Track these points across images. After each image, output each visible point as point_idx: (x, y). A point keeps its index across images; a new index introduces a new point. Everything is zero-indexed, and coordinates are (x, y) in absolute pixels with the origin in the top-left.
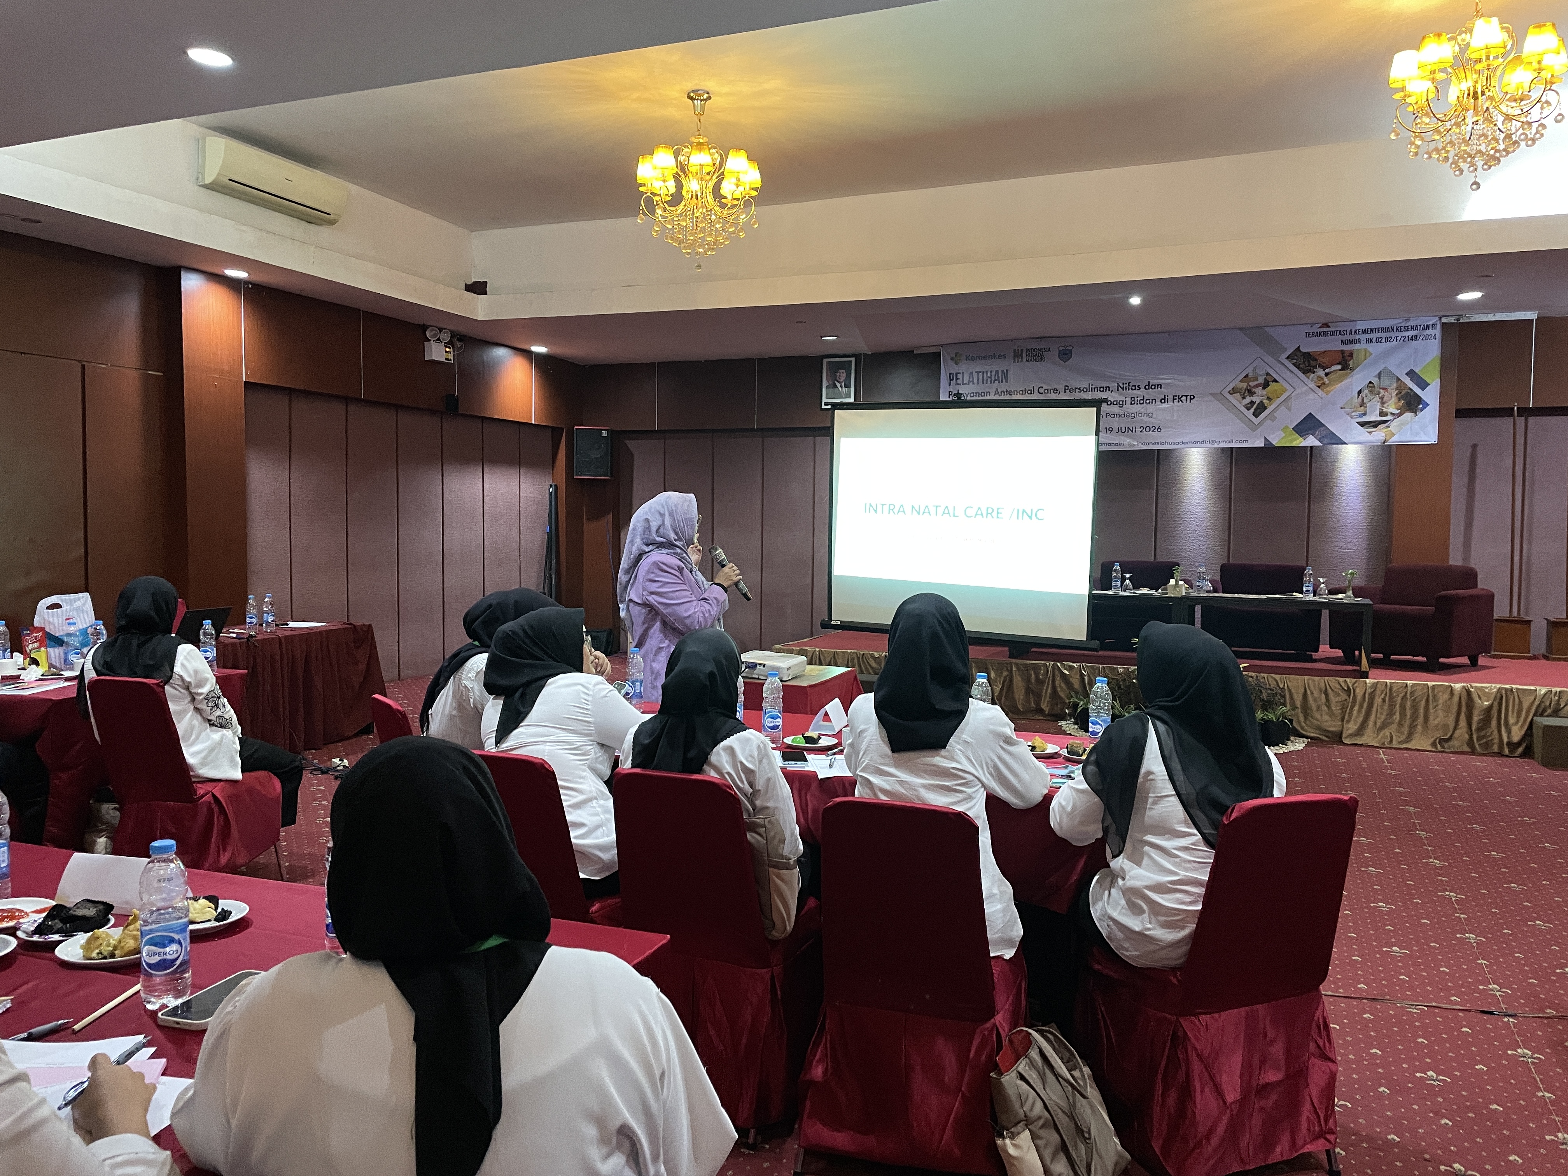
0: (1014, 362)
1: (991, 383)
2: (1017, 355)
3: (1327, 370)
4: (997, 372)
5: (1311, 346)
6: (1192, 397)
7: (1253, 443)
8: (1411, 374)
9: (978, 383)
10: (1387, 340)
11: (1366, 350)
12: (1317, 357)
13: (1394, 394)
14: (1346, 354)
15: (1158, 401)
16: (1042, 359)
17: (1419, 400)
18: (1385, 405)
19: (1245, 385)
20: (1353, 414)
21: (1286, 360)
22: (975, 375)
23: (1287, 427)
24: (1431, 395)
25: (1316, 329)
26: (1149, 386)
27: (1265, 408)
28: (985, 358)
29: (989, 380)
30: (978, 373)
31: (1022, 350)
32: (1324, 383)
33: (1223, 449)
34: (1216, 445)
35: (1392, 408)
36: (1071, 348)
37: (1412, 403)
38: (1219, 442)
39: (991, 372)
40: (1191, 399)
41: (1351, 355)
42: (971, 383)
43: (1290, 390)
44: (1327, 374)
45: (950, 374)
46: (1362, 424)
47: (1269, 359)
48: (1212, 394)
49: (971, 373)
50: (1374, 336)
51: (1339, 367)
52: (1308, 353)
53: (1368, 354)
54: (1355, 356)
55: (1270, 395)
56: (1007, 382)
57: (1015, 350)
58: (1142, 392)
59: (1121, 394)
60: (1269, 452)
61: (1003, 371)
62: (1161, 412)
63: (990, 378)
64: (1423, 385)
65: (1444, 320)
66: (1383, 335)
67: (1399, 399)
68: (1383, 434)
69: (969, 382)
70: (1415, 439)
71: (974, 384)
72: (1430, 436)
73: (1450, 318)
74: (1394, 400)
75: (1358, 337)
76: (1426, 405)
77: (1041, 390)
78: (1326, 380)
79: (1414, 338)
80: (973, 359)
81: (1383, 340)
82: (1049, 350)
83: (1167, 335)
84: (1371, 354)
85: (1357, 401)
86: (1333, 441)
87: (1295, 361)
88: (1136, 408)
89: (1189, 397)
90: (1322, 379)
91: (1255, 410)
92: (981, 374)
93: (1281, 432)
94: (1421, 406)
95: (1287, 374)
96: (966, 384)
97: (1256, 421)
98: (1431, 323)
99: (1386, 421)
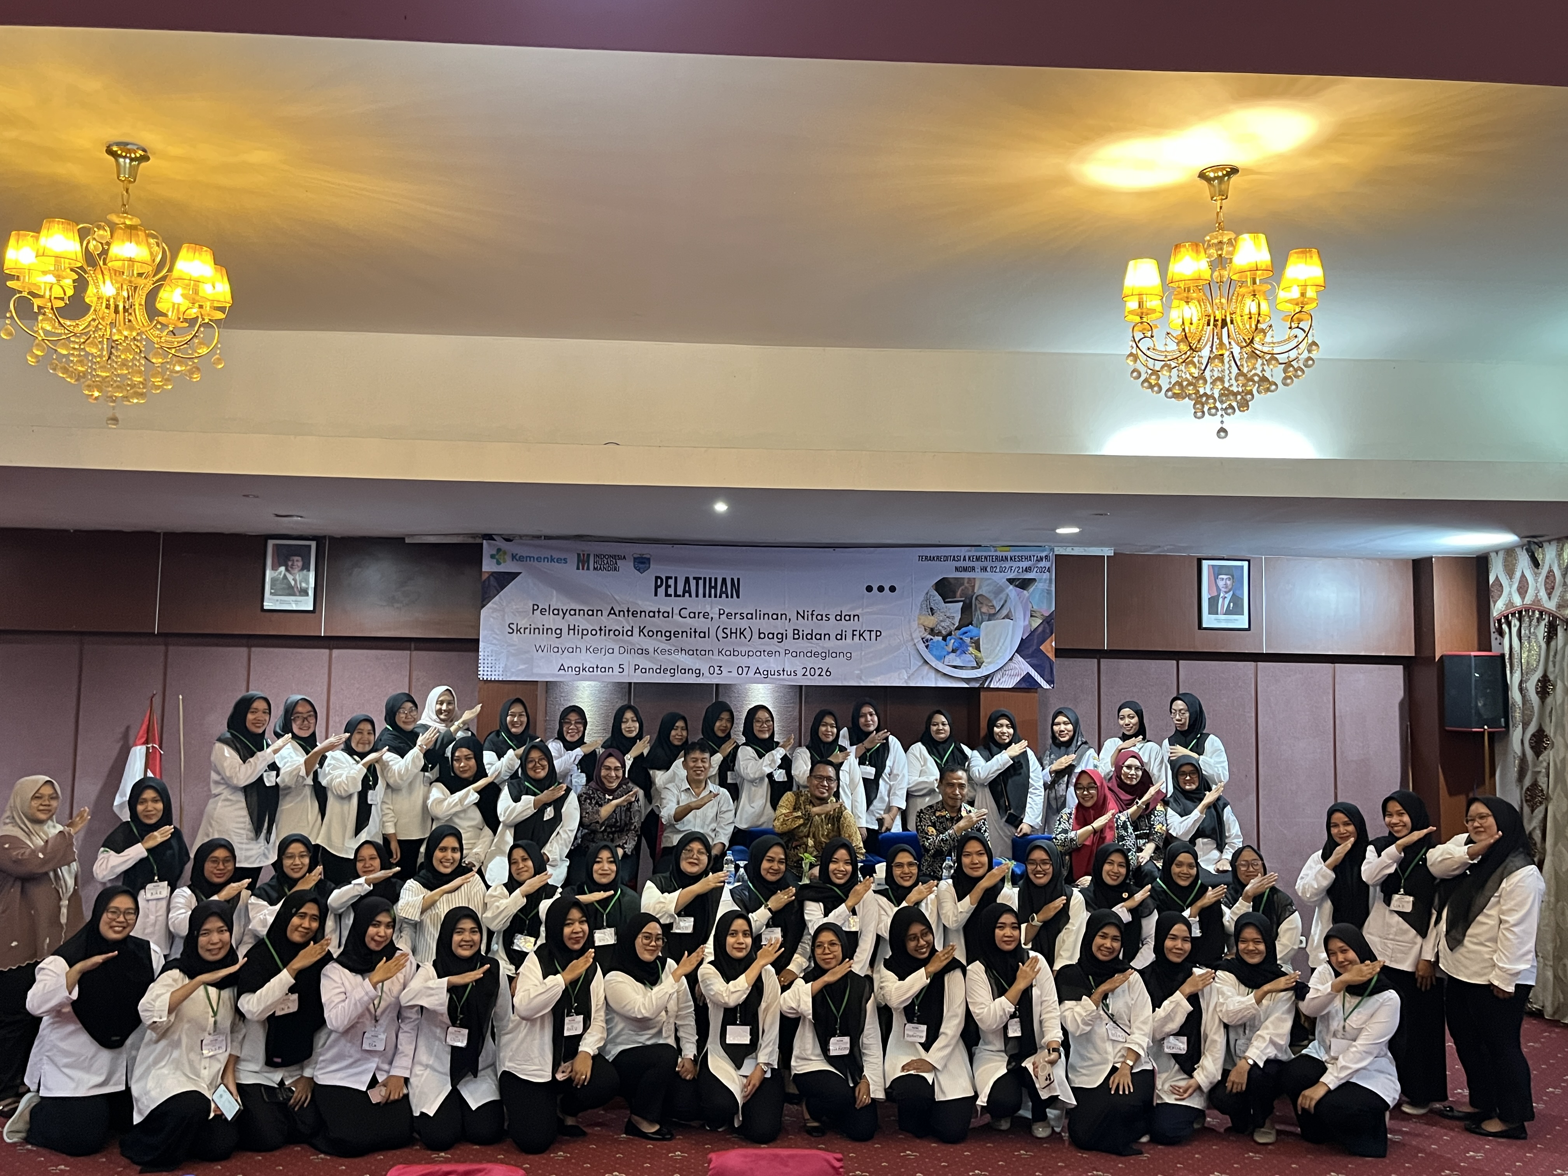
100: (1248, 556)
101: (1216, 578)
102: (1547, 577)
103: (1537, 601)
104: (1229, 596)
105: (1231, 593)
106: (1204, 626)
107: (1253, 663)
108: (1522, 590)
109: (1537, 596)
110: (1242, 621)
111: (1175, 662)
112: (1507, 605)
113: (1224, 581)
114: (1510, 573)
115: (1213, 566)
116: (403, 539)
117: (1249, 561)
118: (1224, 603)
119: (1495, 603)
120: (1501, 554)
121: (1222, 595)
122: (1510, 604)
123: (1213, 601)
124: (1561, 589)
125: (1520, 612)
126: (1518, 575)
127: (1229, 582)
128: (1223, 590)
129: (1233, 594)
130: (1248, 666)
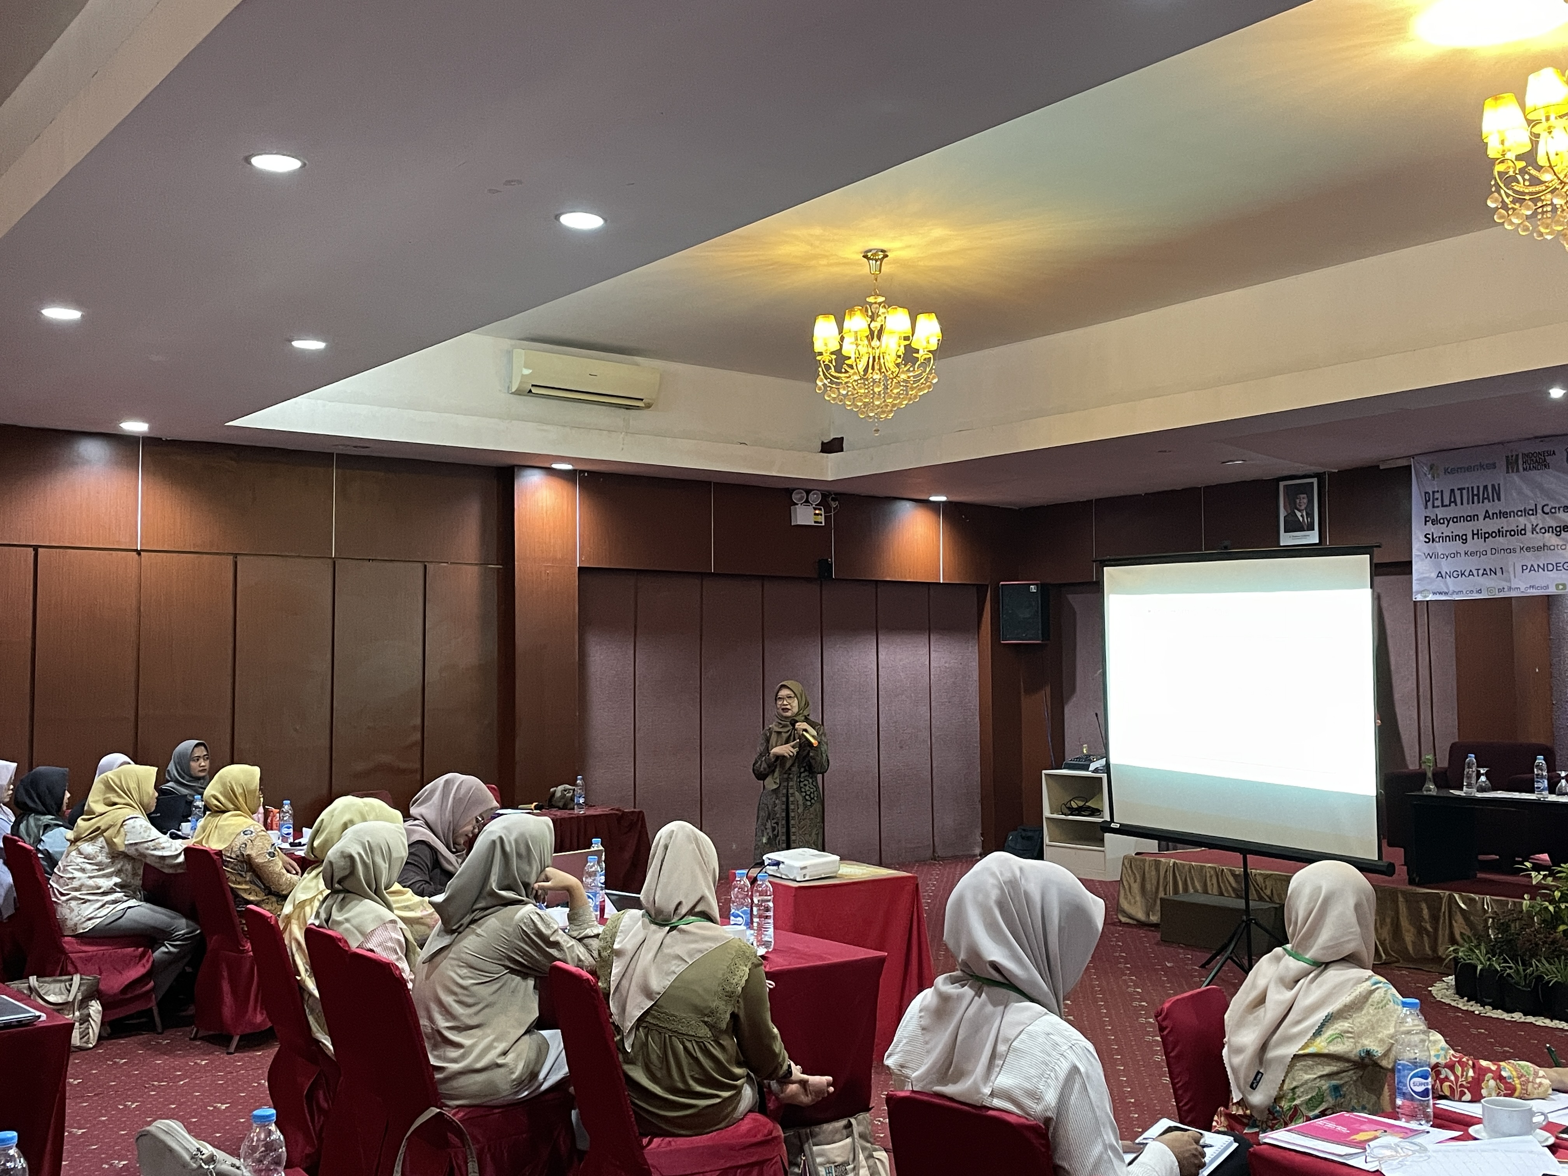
0: (1508, 472)
1: (1479, 502)
2: (1511, 464)
4: (1486, 487)
9: (1462, 504)
16: (1547, 466)
22: (1458, 493)
28: (1469, 469)
29: (1476, 498)
30: (1461, 489)
31: (1517, 456)
39: (1478, 487)
42: (1453, 504)
45: (1426, 493)
49: (1452, 491)
56: (1499, 500)
57: (1507, 457)
61: (1493, 486)
63: (1478, 495)
69: (1451, 502)
71: (1456, 505)
77: (1547, 509)
80: (1453, 471)
82: (1554, 453)
92: (1465, 492)
96: (1446, 506)
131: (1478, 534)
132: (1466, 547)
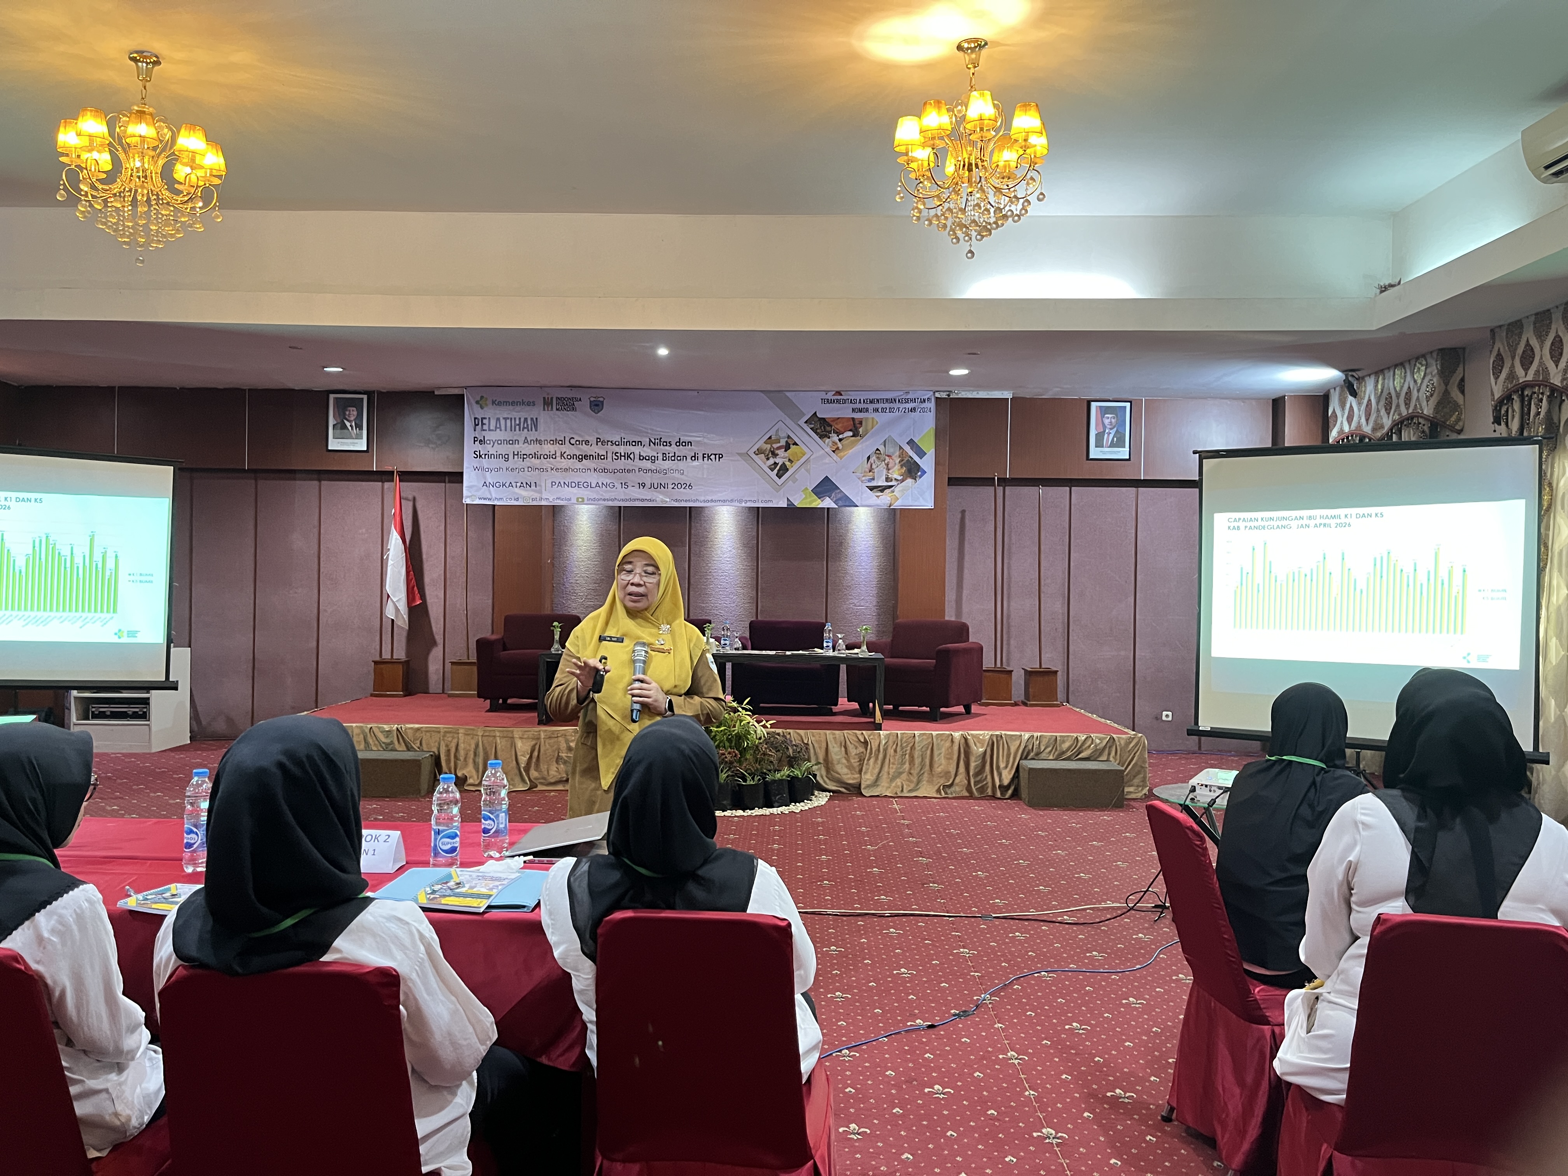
1: (520, 430)
2: (547, 403)
3: (841, 436)
4: (526, 419)
5: (827, 412)
6: (721, 456)
7: (778, 503)
8: (911, 443)
9: (506, 430)
10: (891, 410)
11: (873, 418)
12: (832, 423)
13: (898, 461)
14: (857, 422)
15: (689, 458)
17: (918, 467)
18: (890, 471)
19: (769, 446)
20: (863, 478)
21: (805, 425)
22: (502, 422)
23: (807, 489)
24: (927, 463)
25: (830, 396)
26: (679, 443)
27: (787, 470)
28: (513, 403)
29: (517, 427)
30: (506, 419)
31: (552, 398)
32: (838, 448)
33: (750, 508)
34: (743, 504)
35: (896, 474)
36: (601, 399)
37: (912, 470)
38: (746, 502)
39: (520, 419)
40: (719, 458)
41: (861, 423)
42: (498, 430)
43: (809, 454)
44: (840, 440)
45: (475, 419)
46: (872, 489)
47: (788, 421)
48: (739, 454)
49: (498, 419)
50: (880, 406)
51: (851, 434)
52: (824, 419)
53: (875, 423)
54: (864, 423)
55: (791, 458)
56: (536, 430)
57: (544, 398)
58: (673, 449)
59: (652, 450)
60: (792, 513)
61: (532, 419)
62: (692, 469)
63: (519, 425)
64: (921, 454)
65: (937, 395)
66: (887, 405)
67: (902, 466)
68: (890, 499)
69: (496, 428)
70: (916, 504)
71: (501, 430)
72: (927, 502)
73: (942, 393)
74: (897, 467)
75: (866, 406)
76: (924, 472)
77: (573, 441)
78: (840, 445)
79: (913, 410)
80: (499, 404)
81: (888, 411)
83: (695, 393)
84: (877, 423)
85: (867, 467)
86: (847, 504)
87: (813, 426)
88: (668, 464)
89: (717, 456)
90: (836, 444)
91: (779, 471)
92: (508, 421)
93: (802, 493)
94: (919, 473)
95: (805, 438)
96: (492, 430)
97: (780, 482)
98: (926, 397)
99: (892, 486)
100: (1130, 398)
101: (1103, 417)
102: (1367, 405)
103: (1359, 426)
104: (1113, 432)
105: (1115, 429)
106: (1091, 457)
107: (1134, 489)
108: (1350, 419)
109: (1359, 423)
110: (1123, 453)
111: (1068, 488)
112: (1338, 432)
113: (1109, 419)
114: (1343, 404)
115: (1100, 407)
116: (434, 392)
117: (1131, 402)
118: (1108, 438)
119: (1331, 431)
120: (1338, 389)
121: (1107, 431)
122: (1341, 431)
123: (1100, 437)
124: (1375, 415)
125: (1348, 438)
126: (1348, 406)
127: (1113, 420)
128: (1108, 426)
129: (1117, 431)
130: (1129, 492)
131: (518, 454)
132: (507, 464)
